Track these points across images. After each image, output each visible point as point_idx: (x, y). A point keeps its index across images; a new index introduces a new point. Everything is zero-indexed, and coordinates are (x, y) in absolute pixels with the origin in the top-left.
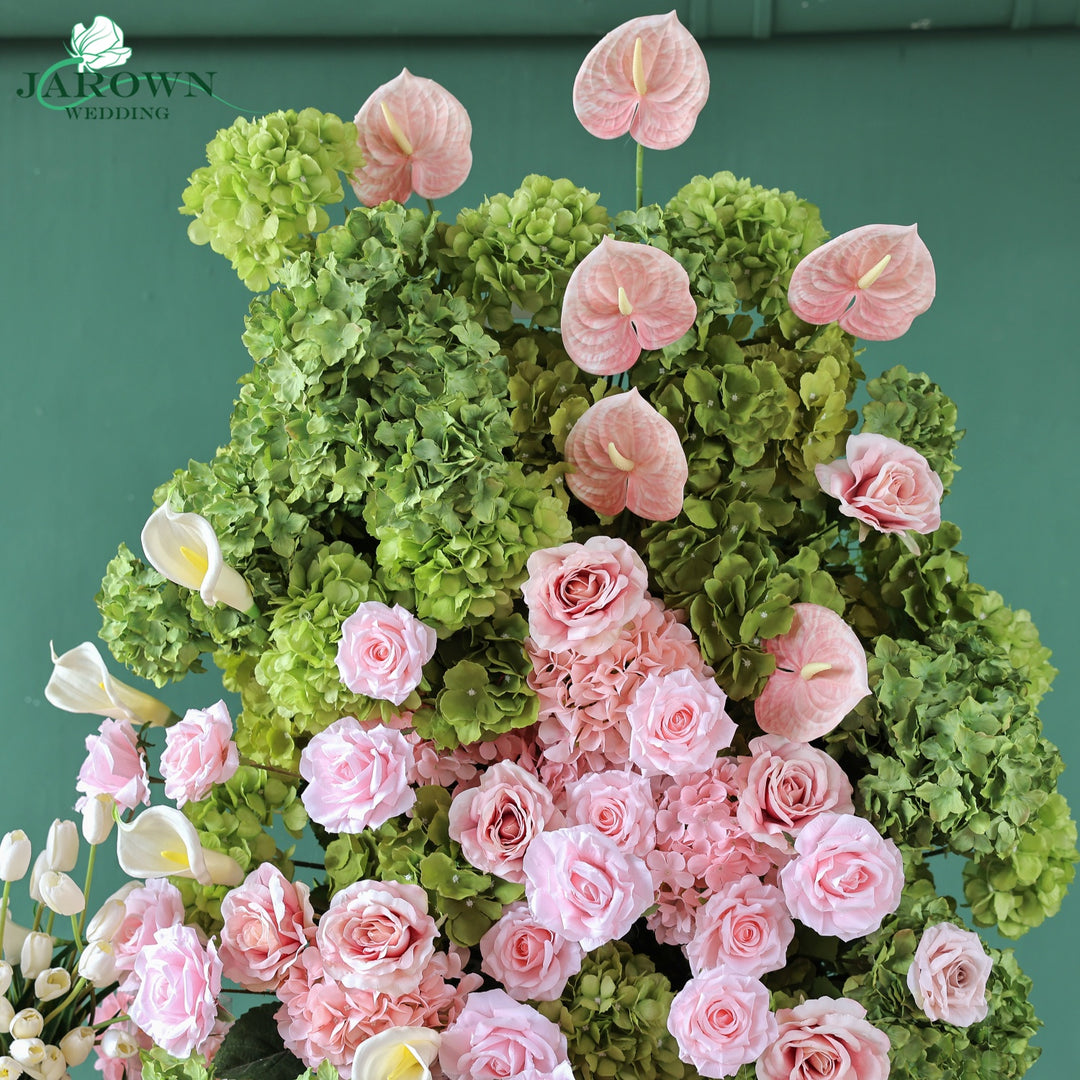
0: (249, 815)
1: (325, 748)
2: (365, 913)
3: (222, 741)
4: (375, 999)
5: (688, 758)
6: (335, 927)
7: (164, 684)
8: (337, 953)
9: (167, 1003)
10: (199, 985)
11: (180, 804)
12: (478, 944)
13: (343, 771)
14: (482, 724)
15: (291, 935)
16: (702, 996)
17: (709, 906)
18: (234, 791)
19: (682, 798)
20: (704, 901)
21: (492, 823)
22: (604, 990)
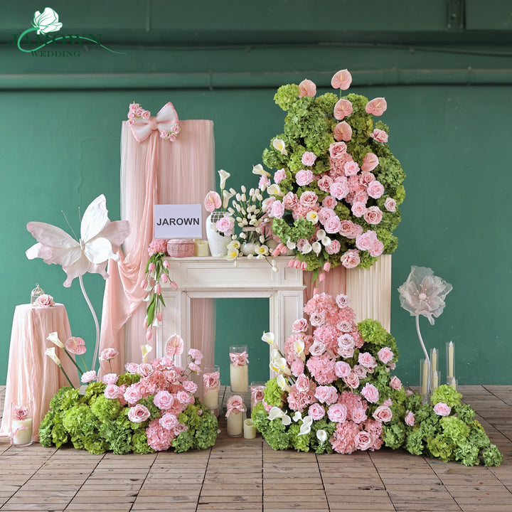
1: (299, 173)
2: (307, 195)
3: (284, 174)
4: (308, 209)
5: (353, 173)
6: (303, 197)
8: (303, 202)
9: (277, 210)
10: (282, 208)
11: (277, 183)
12: (322, 202)
13: (303, 176)
14: (322, 170)
15: (294, 201)
16: (356, 205)
18: (283, 184)
19: (352, 180)
20: (355, 194)
21: (324, 183)
22: (340, 208)
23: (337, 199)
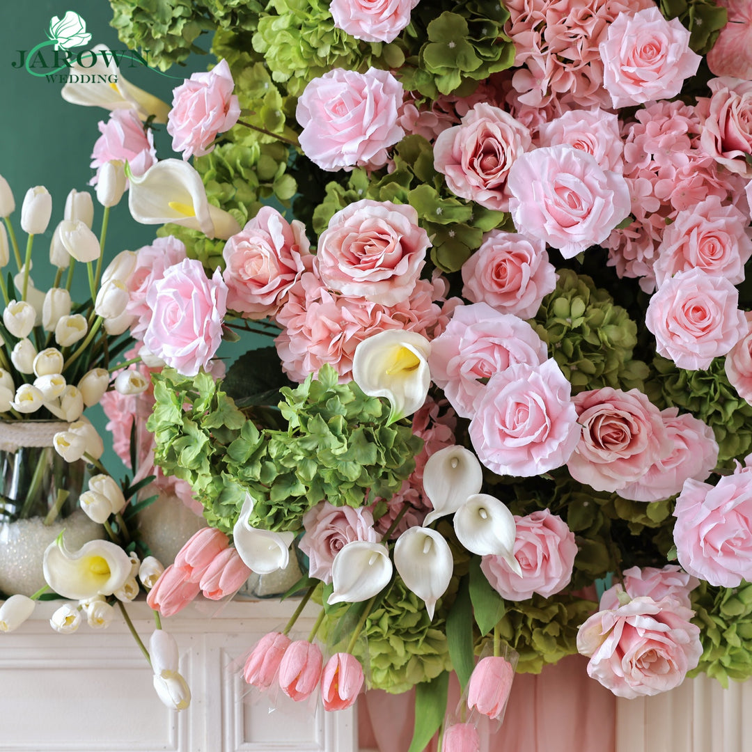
0: (244, 185)
1: (320, 90)
2: (362, 228)
3: (225, 96)
4: (369, 313)
5: (660, 83)
6: (334, 242)
7: (169, 66)
8: (335, 268)
9: (177, 324)
10: (207, 308)
11: (186, 156)
12: (460, 271)
13: (338, 108)
14: (463, 72)
15: (288, 263)
16: (679, 293)
17: (677, 223)
18: (230, 164)
19: (647, 131)
20: (671, 221)
21: (475, 154)
22: (574, 311)
23: (554, 256)
